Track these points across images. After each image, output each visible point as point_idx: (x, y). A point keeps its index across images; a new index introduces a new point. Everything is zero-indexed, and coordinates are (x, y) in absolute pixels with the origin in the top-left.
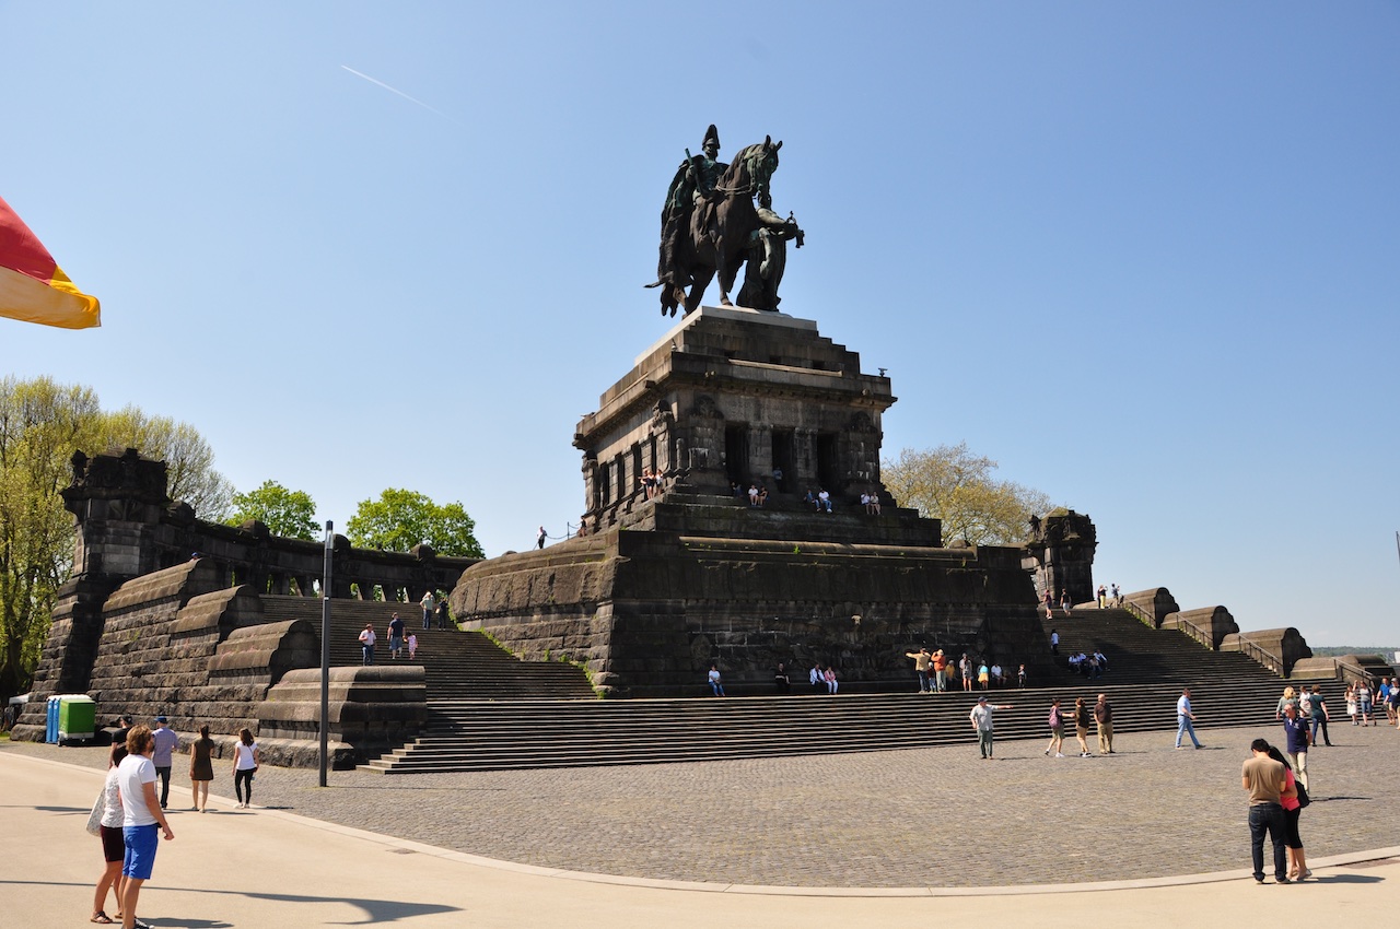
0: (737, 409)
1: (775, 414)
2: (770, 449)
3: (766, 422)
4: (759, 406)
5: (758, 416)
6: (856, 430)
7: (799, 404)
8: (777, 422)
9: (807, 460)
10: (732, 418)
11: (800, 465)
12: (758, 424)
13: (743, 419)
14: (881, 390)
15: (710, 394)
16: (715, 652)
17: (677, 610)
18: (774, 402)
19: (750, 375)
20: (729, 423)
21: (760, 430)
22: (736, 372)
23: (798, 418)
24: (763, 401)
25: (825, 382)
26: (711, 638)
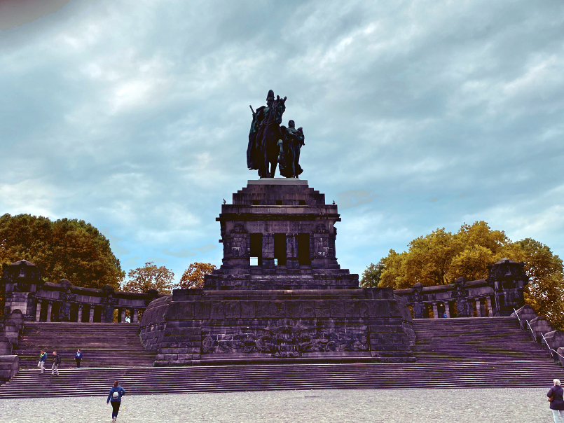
0: (254, 228)
1: (275, 228)
2: (273, 245)
3: (271, 232)
4: (267, 225)
5: (267, 230)
6: (317, 233)
7: (288, 223)
8: (276, 232)
9: (292, 249)
10: (253, 232)
11: (288, 251)
12: (266, 233)
13: (258, 232)
14: (331, 211)
15: (241, 222)
16: (216, 344)
17: (197, 325)
18: (274, 223)
19: (261, 212)
20: (251, 234)
21: (269, 236)
22: (254, 211)
23: (287, 229)
24: (269, 223)
25: (301, 211)
26: (214, 338)
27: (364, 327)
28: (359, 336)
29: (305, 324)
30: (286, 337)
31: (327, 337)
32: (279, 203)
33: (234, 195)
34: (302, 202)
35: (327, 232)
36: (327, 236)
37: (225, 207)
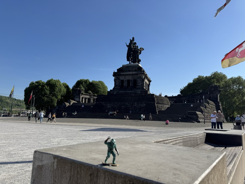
0: (122, 78)
1: (127, 78)
2: (126, 83)
3: (126, 79)
4: (125, 77)
6: (138, 78)
7: (131, 76)
9: (132, 84)
11: (131, 84)
14: (143, 72)
15: (118, 77)
16: (107, 108)
17: (102, 103)
18: (127, 76)
19: (124, 73)
20: (121, 80)
21: (125, 80)
22: (121, 73)
23: (130, 78)
24: (126, 77)
25: (134, 73)
26: (106, 107)
27: (145, 105)
28: (143, 107)
29: (129, 104)
30: (123, 107)
31: (134, 107)
32: (129, 71)
33: (118, 69)
34: (136, 70)
35: (141, 78)
36: (141, 79)
37: (114, 73)
